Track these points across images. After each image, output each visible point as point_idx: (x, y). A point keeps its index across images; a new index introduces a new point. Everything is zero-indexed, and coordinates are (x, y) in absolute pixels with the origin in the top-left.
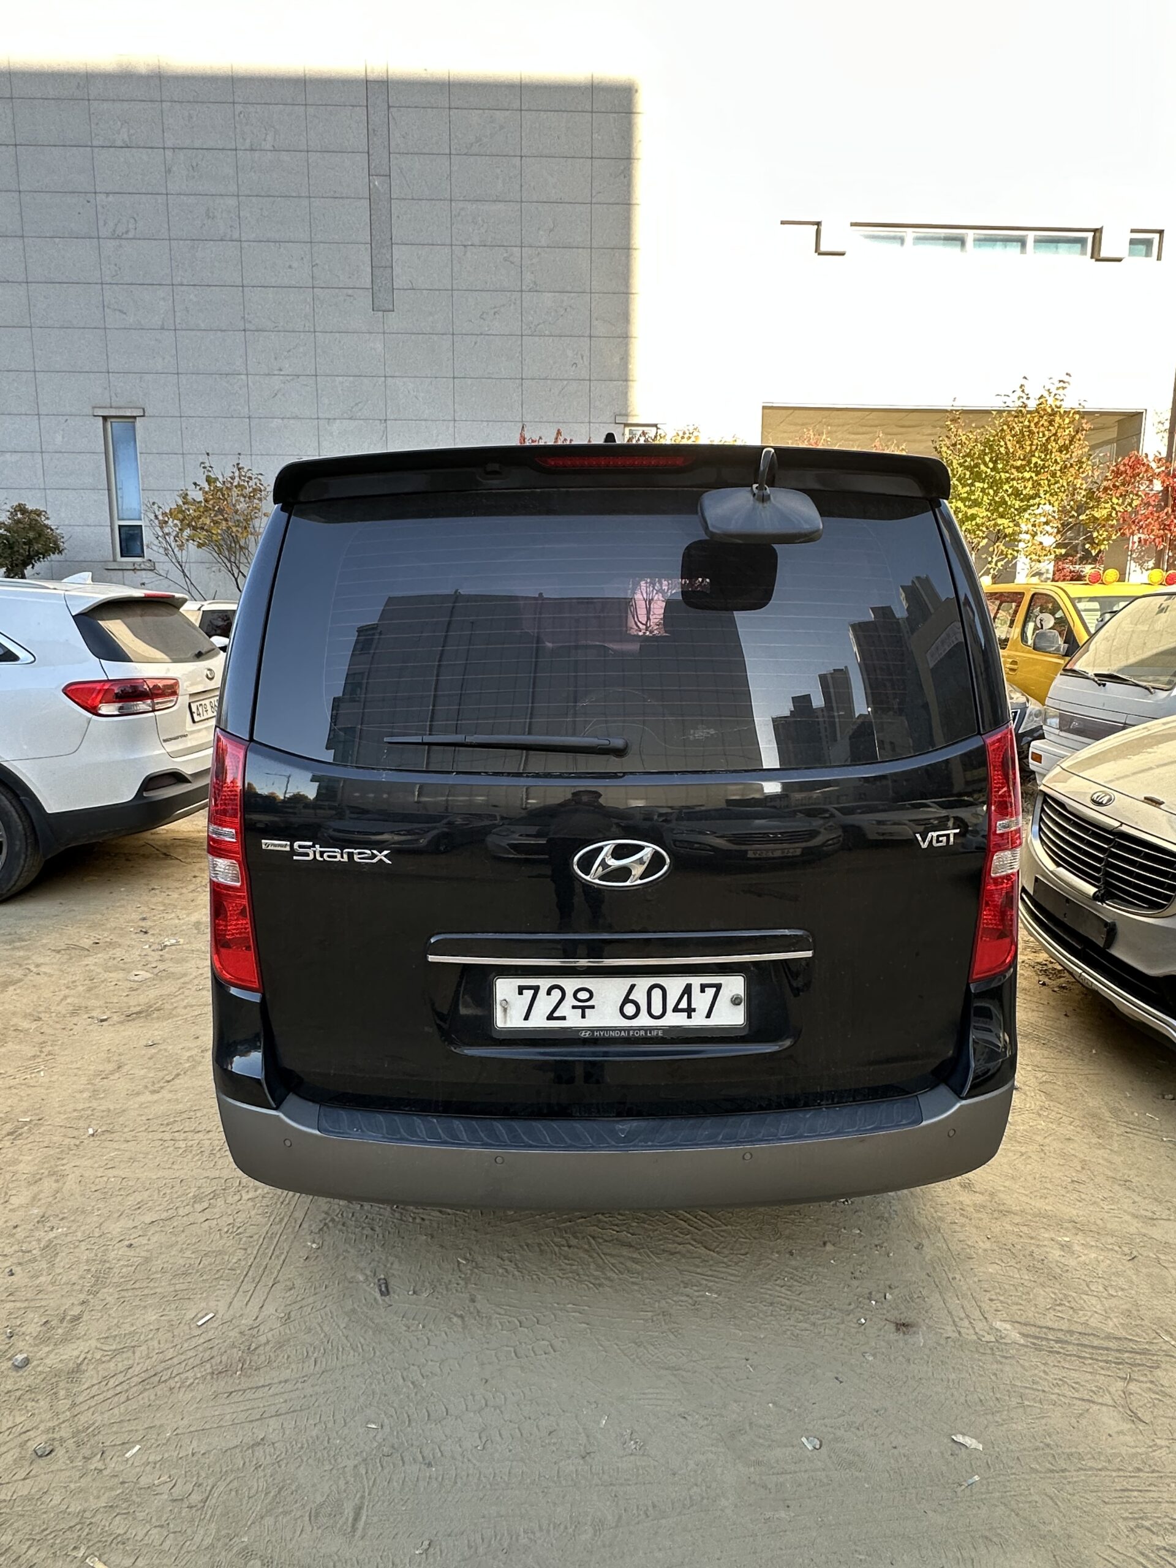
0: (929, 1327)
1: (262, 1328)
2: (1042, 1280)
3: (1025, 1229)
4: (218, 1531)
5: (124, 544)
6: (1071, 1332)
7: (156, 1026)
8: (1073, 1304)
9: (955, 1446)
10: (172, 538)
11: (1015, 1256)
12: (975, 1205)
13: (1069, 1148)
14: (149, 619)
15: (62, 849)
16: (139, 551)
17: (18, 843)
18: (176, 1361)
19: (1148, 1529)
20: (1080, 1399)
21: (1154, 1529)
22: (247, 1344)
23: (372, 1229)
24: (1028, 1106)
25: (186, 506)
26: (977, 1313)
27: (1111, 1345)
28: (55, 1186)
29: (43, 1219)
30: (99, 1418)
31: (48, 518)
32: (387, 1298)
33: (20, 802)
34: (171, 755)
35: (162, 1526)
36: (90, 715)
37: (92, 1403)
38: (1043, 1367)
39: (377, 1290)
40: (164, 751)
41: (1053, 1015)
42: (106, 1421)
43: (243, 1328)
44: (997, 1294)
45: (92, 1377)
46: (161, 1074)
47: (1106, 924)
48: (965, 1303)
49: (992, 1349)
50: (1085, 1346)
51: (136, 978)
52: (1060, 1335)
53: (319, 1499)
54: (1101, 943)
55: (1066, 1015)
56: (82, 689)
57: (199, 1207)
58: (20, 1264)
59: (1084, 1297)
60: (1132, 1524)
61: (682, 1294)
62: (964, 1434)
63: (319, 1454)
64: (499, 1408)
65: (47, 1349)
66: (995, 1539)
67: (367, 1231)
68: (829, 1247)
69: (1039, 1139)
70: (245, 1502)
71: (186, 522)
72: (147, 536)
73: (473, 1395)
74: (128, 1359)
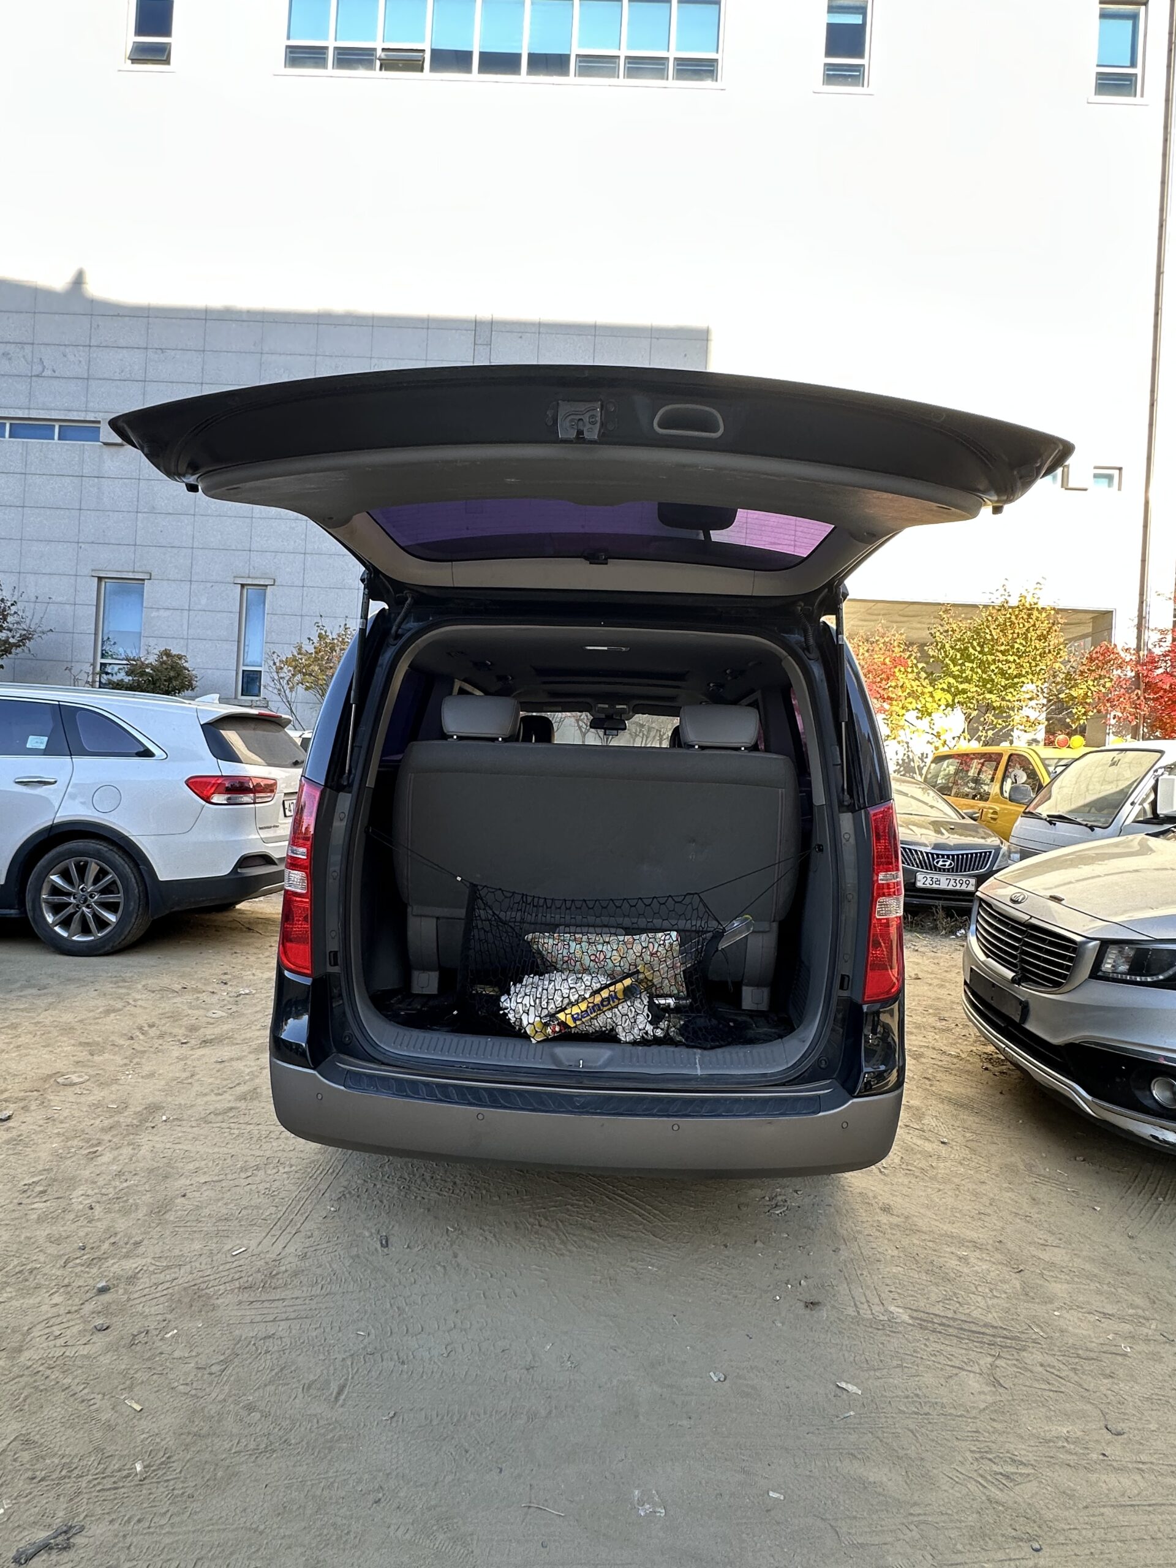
0: (833, 1307)
1: (283, 1261)
2: (937, 1281)
3: (930, 1244)
4: (230, 1391)
5: (245, 686)
6: (954, 1319)
7: (226, 1049)
8: (960, 1300)
9: (838, 1390)
10: (285, 681)
11: (917, 1262)
12: (891, 1224)
13: (982, 1189)
14: (260, 733)
15: (167, 912)
16: (256, 692)
17: (132, 904)
18: (212, 1277)
19: (990, 1460)
20: (952, 1366)
21: (996, 1461)
22: (270, 1270)
23: (381, 1201)
24: (953, 1156)
25: (300, 656)
26: (877, 1300)
27: (987, 1331)
28: (132, 1152)
29: (119, 1174)
30: (147, 1310)
31: (186, 661)
32: (385, 1250)
33: (139, 869)
34: (264, 841)
35: (187, 1384)
36: (204, 803)
37: (144, 1299)
38: (924, 1341)
39: (379, 1243)
40: (258, 837)
41: (990, 1092)
42: (153, 1312)
43: (268, 1260)
44: (896, 1288)
45: (145, 1283)
46: (225, 1083)
47: (1021, 1002)
48: (868, 1292)
49: (883, 1325)
50: (965, 1330)
51: (214, 1016)
52: (944, 1321)
53: (312, 1377)
54: (1017, 1019)
55: (1001, 1093)
56: (201, 782)
57: (243, 1175)
58: (99, 1202)
59: (971, 1295)
60: (978, 1455)
61: (628, 1266)
62: (847, 1382)
63: (316, 1348)
64: (465, 1330)
65: (112, 1261)
66: (859, 1456)
67: (377, 1202)
68: (759, 1244)
69: (956, 1180)
70: (254, 1373)
71: (297, 669)
72: (265, 679)
73: (445, 1320)
74: (175, 1273)
